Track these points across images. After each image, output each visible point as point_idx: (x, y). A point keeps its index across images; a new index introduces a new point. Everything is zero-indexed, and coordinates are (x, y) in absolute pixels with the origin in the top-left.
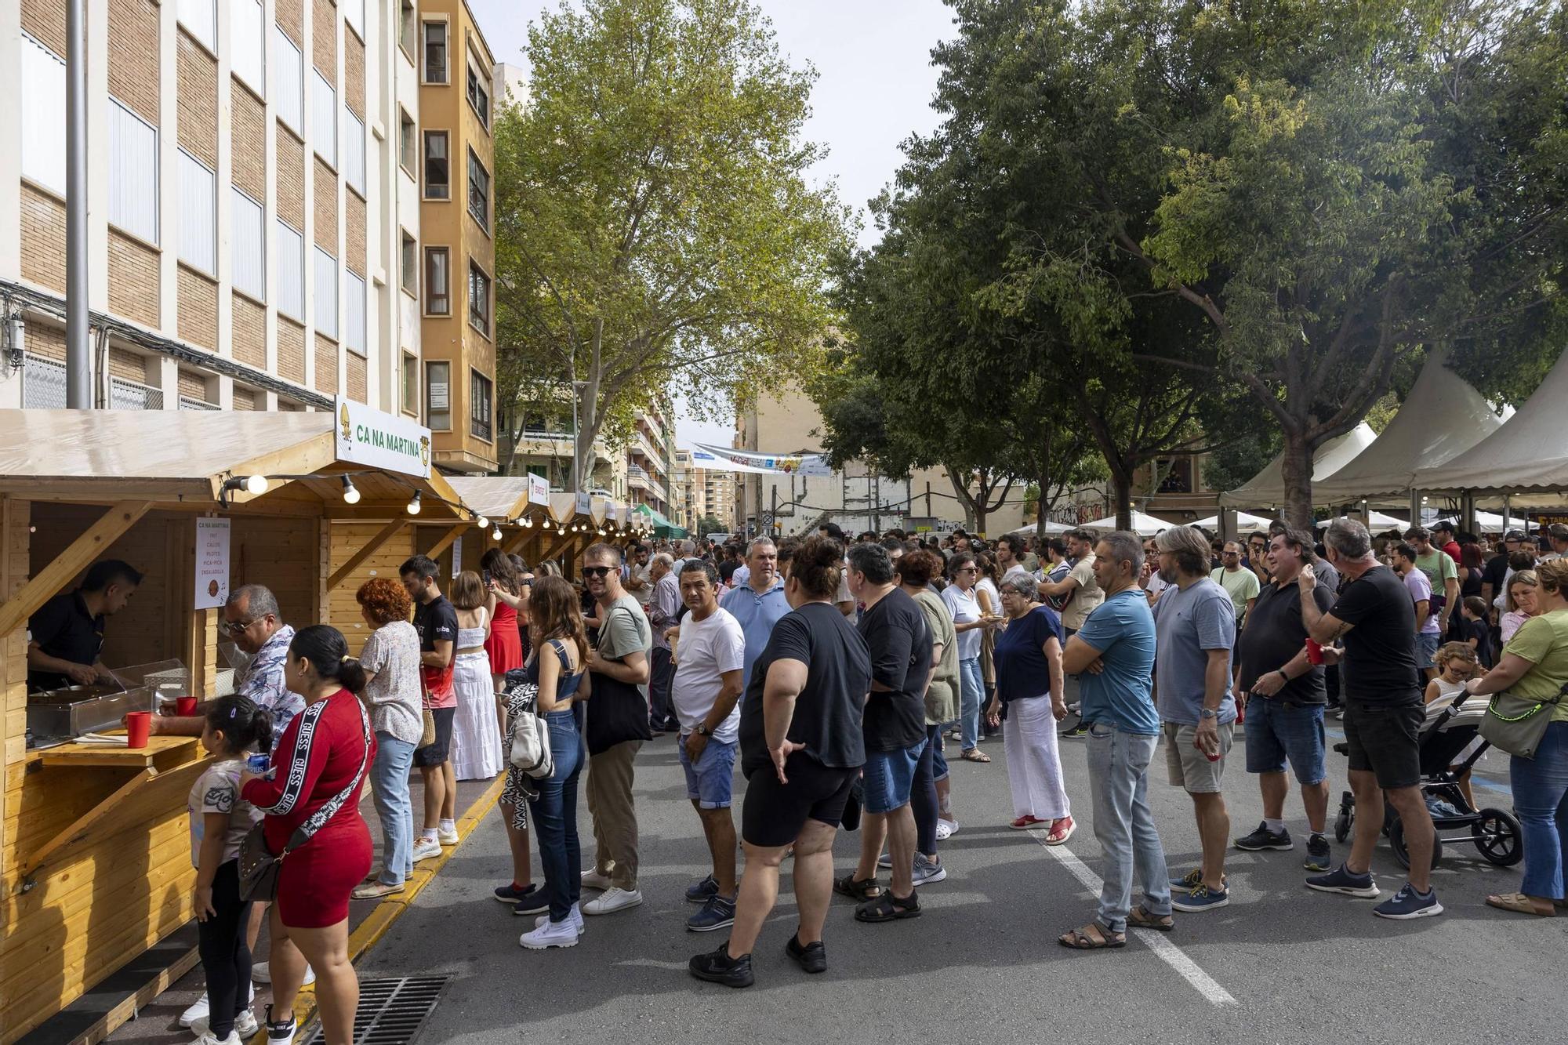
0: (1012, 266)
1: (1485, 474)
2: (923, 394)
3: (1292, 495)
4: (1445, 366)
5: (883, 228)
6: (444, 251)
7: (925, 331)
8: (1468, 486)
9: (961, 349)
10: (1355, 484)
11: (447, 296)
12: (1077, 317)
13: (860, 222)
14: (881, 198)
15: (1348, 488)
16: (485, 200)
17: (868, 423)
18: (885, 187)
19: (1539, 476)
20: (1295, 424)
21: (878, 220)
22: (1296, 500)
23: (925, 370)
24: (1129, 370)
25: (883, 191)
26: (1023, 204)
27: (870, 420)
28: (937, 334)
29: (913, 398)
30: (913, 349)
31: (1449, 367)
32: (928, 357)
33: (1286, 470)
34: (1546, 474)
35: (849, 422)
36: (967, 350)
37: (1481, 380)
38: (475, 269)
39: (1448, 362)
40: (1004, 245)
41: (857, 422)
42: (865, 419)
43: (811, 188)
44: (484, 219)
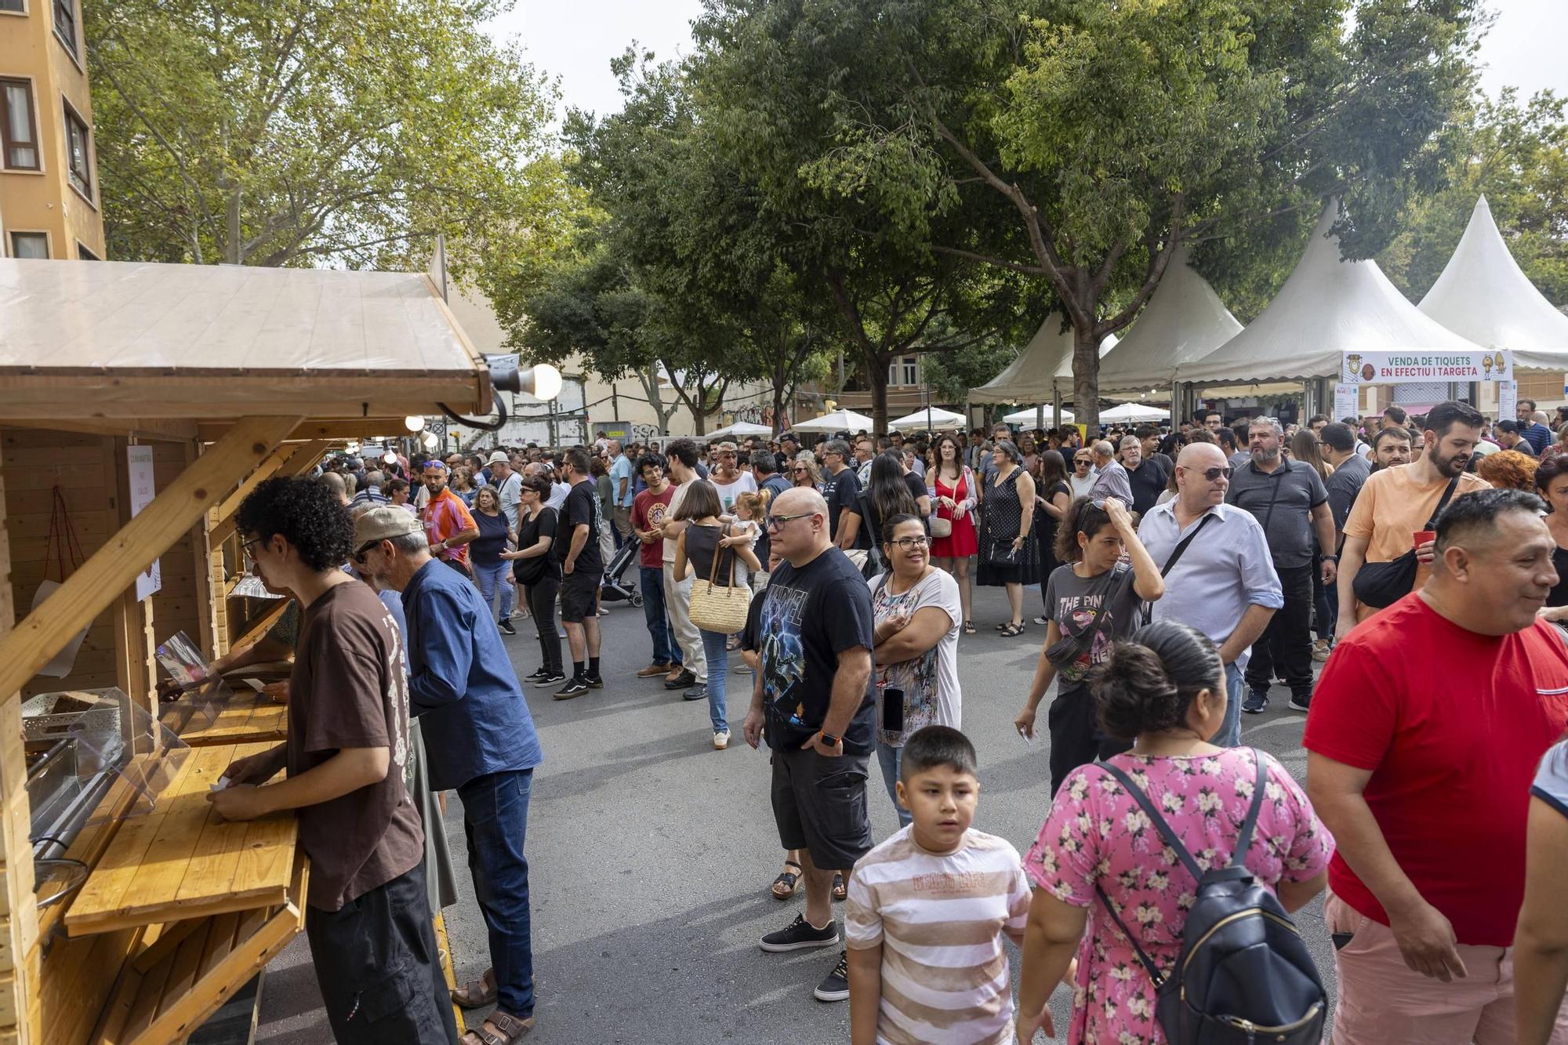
0: (848, 139)
1: (1248, 367)
2: (691, 286)
3: (1083, 390)
4: (1188, 264)
5: (629, 93)
6: (24, 83)
7: (704, 214)
8: (1195, 380)
9: (745, 234)
10: (1114, 378)
11: (33, 145)
12: (907, 201)
13: (558, 90)
14: (626, 58)
15: (1110, 382)
16: (70, 19)
17: (577, 320)
18: (631, 45)
19: (1302, 368)
20: (1086, 319)
21: (623, 84)
22: (1086, 395)
23: (694, 257)
24: (928, 262)
25: (628, 50)
26: (846, 70)
27: (581, 315)
28: (720, 217)
29: (682, 289)
30: (684, 234)
31: (1191, 265)
32: (703, 243)
33: (1077, 365)
34: (1310, 366)
35: (558, 318)
36: (753, 236)
37: (1217, 279)
38: (70, 114)
39: (1191, 261)
40: (827, 116)
41: (566, 318)
42: (575, 314)
43: (499, 45)
44: (72, 43)
